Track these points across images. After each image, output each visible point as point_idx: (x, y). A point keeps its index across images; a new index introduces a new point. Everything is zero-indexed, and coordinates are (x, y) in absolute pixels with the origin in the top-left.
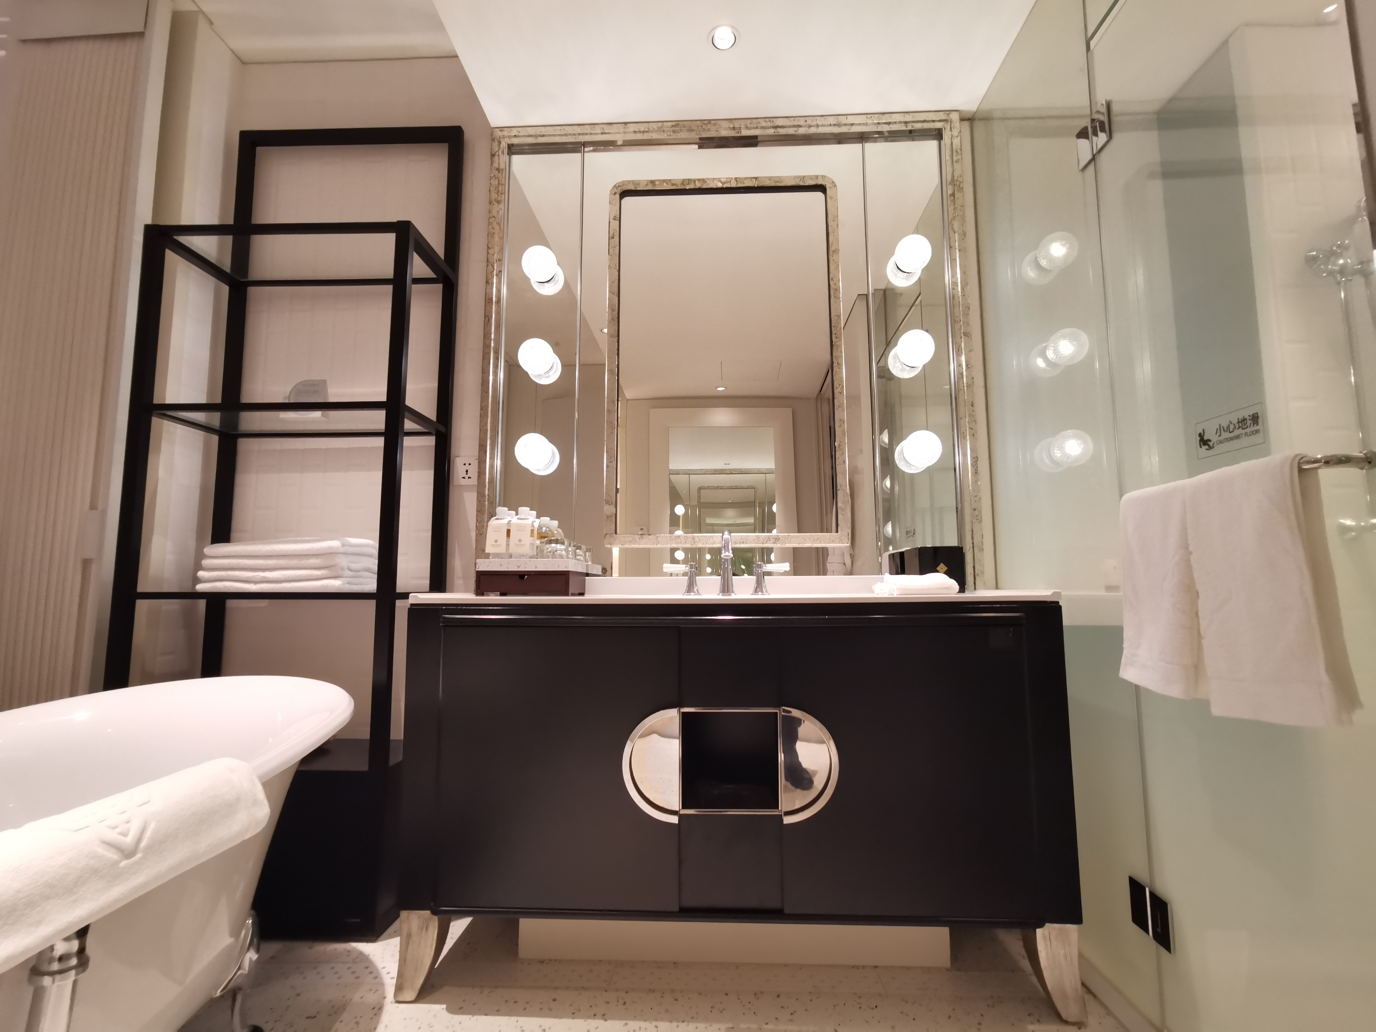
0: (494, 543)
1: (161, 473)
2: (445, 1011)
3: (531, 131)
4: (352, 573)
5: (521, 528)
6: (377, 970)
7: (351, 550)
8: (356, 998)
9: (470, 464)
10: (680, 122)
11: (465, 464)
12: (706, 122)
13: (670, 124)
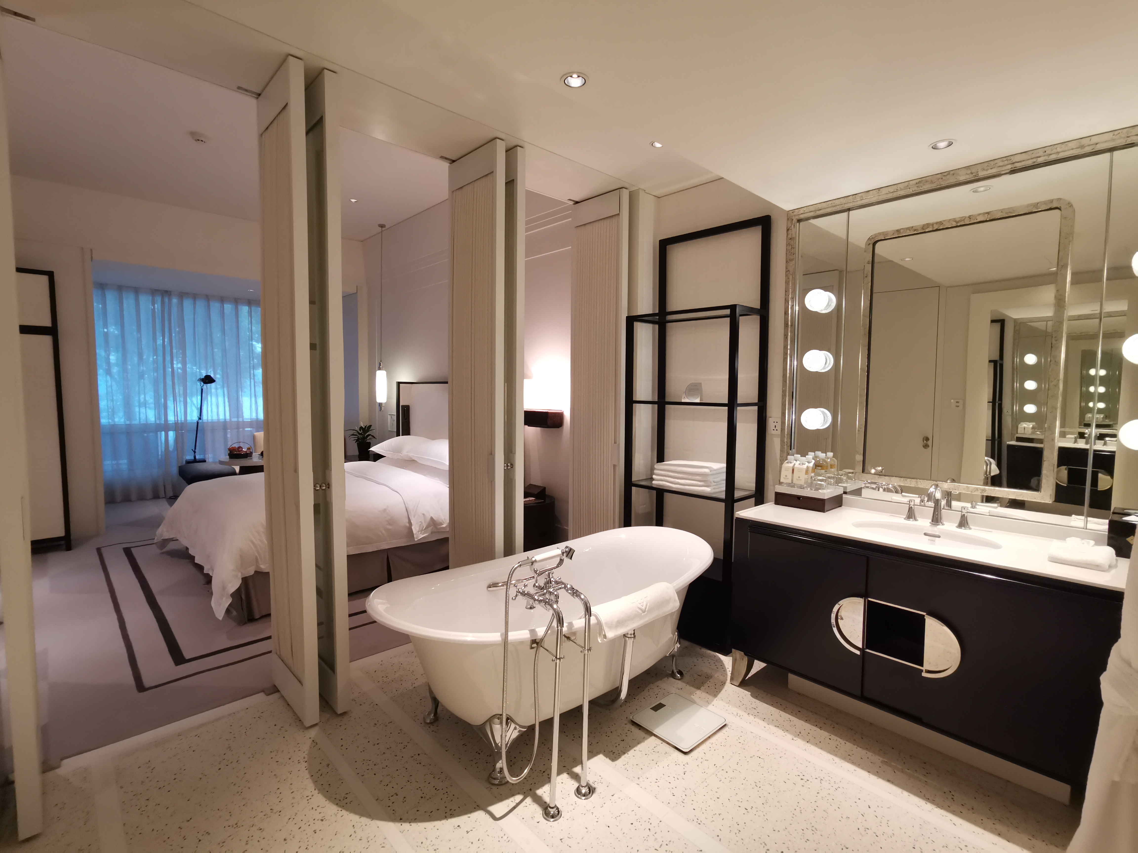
0: (785, 477)
1: (637, 425)
2: (750, 695)
3: (812, 209)
4: (715, 484)
5: (800, 470)
6: (726, 669)
7: (715, 472)
8: (716, 675)
9: (777, 422)
10: (922, 179)
11: (774, 422)
12: (945, 174)
13: (914, 182)
